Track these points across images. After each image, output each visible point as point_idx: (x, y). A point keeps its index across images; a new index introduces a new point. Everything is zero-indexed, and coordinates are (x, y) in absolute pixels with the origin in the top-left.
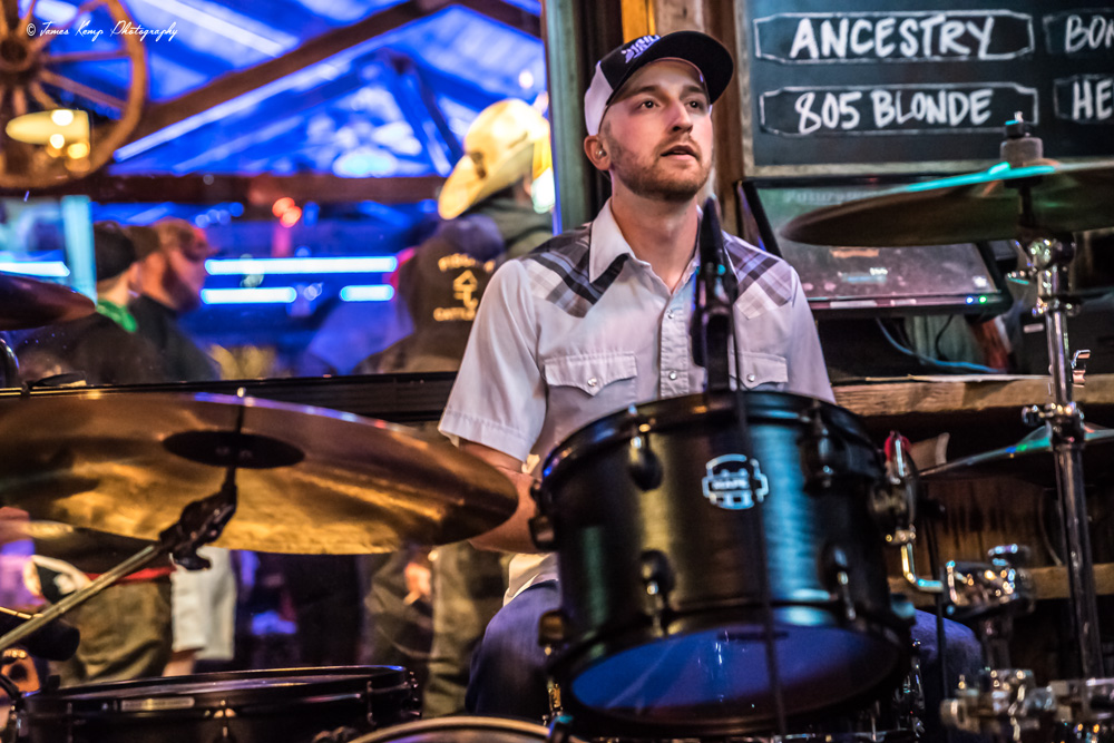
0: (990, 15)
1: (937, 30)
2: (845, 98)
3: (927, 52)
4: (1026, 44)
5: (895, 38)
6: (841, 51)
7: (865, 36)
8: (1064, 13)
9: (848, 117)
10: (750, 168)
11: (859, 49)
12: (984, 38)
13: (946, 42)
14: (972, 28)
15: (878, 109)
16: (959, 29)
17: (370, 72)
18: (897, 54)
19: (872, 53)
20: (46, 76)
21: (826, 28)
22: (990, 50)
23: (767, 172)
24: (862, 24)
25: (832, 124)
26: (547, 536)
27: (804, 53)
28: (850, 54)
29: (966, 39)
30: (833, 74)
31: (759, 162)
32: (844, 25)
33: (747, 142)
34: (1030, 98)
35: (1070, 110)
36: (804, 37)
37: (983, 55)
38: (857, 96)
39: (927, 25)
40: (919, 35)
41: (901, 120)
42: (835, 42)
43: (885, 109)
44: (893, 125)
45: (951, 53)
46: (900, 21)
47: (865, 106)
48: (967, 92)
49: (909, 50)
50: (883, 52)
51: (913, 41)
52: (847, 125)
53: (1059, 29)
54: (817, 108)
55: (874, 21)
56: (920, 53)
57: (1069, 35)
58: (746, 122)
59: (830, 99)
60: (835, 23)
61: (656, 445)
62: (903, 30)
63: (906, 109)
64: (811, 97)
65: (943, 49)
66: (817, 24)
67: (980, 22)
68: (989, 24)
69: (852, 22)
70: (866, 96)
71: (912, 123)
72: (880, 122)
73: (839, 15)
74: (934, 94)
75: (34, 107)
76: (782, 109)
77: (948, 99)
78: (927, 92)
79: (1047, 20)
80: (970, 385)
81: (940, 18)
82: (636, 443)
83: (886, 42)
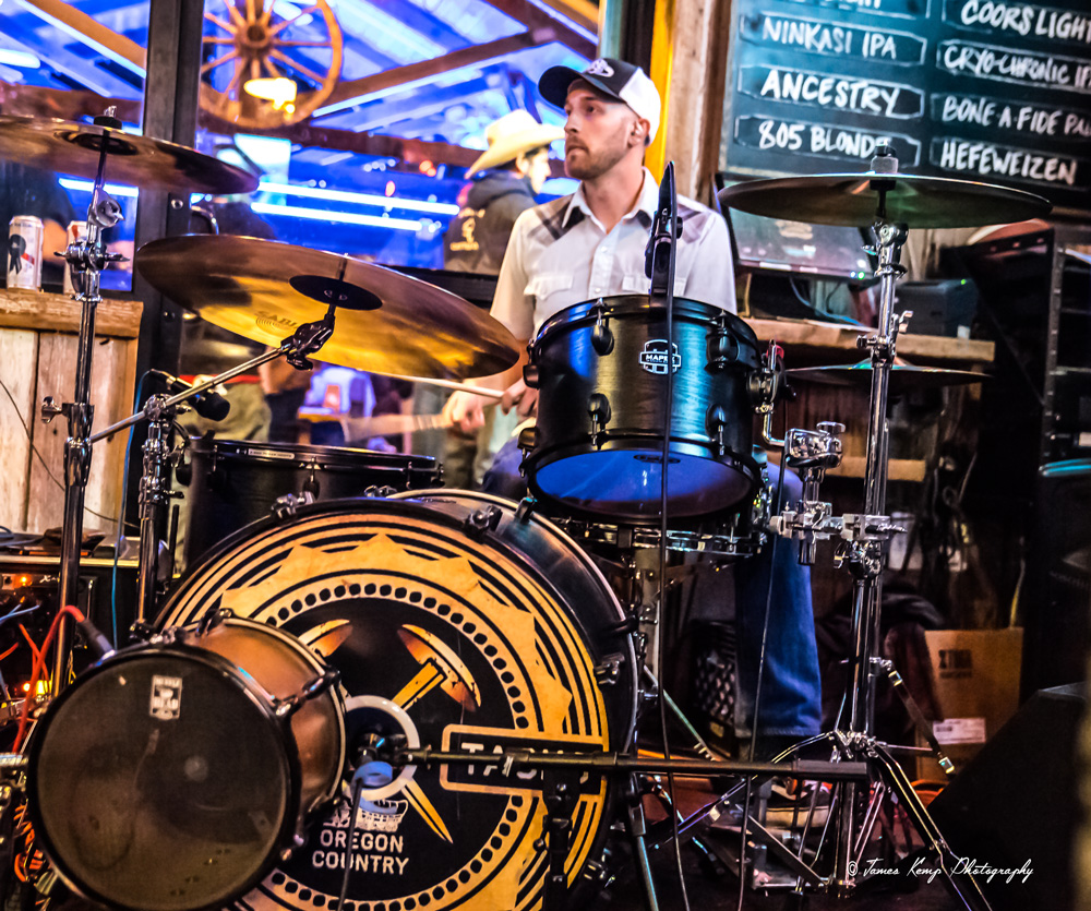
0: (897, 87)
1: (861, 91)
2: (794, 128)
3: (853, 105)
4: (918, 110)
5: (833, 93)
6: (795, 96)
7: (813, 88)
8: (945, 94)
9: (794, 142)
10: (723, 166)
11: (808, 96)
12: (891, 101)
13: (866, 101)
14: (885, 95)
15: (814, 139)
16: (876, 93)
17: (493, 79)
18: (832, 103)
19: (816, 100)
20: (275, 53)
21: (788, 78)
22: (894, 111)
23: (734, 170)
24: (812, 80)
25: (782, 145)
26: (535, 378)
27: (770, 93)
28: (801, 99)
29: (880, 101)
30: (788, 111)
31: (729, 163)
32: (800, 78)
33: (723, 148)
34: (915, 148)
35: (939, 160)
36: (772, 83)
37: (889, 113)
38: (801, 127)
39: (855, 88)
40: (849, 93)
41: (829, 149)
42: (792, 89)
43: (819, 140)
44: (823, 151)
45: (868, 109)
46: (837, 81)
47: (806, 136)
48: (875, 136)
49: (841, 102)
50: (824, 100)
51: (844, 97)
52: (793, 147)
53: (940, 104)
54: (774, 131)
55: (820, 79)
56: (848, 105)
57: (947, 109)
58: (725, 134)
59: (783, 127)
60: (794, 76)
61: (614, 325)
62: (839, 88)
63: (833, 142)
64: (770, 124)
65: (863, 105)
66: (782, 75)
67: (890, 91)
68: (896, 93)
69: (806, 77)
70: (808, 128)
71: (835, 152)
72: (815, 148)
73: (797, 71)
74: (853, 135)
75: (265, 74)
76: (750, 129)
77: (862, 140)
78: (848, 133)
79: (934, 96)
80: (844, 331)
81: (864, 83)
82: (600, 322)
83: (826, 94)
